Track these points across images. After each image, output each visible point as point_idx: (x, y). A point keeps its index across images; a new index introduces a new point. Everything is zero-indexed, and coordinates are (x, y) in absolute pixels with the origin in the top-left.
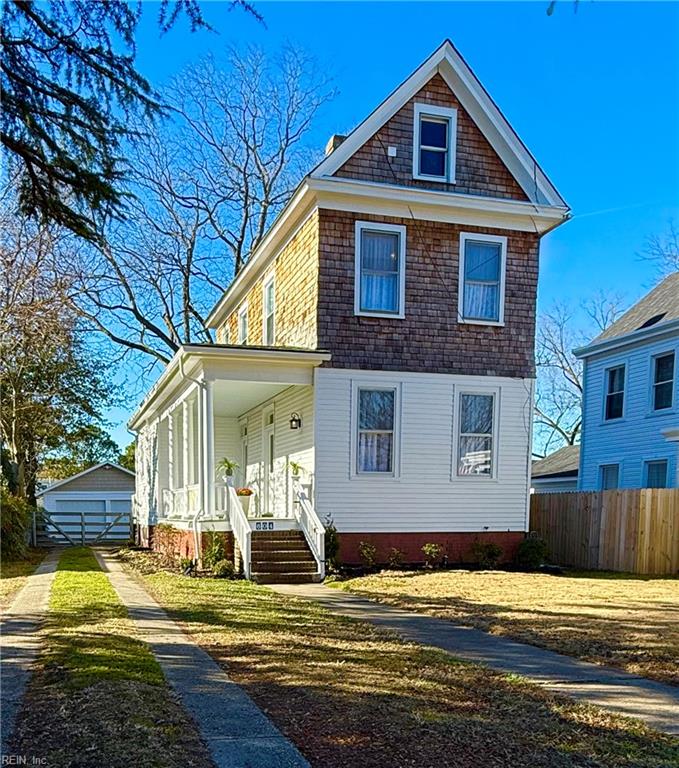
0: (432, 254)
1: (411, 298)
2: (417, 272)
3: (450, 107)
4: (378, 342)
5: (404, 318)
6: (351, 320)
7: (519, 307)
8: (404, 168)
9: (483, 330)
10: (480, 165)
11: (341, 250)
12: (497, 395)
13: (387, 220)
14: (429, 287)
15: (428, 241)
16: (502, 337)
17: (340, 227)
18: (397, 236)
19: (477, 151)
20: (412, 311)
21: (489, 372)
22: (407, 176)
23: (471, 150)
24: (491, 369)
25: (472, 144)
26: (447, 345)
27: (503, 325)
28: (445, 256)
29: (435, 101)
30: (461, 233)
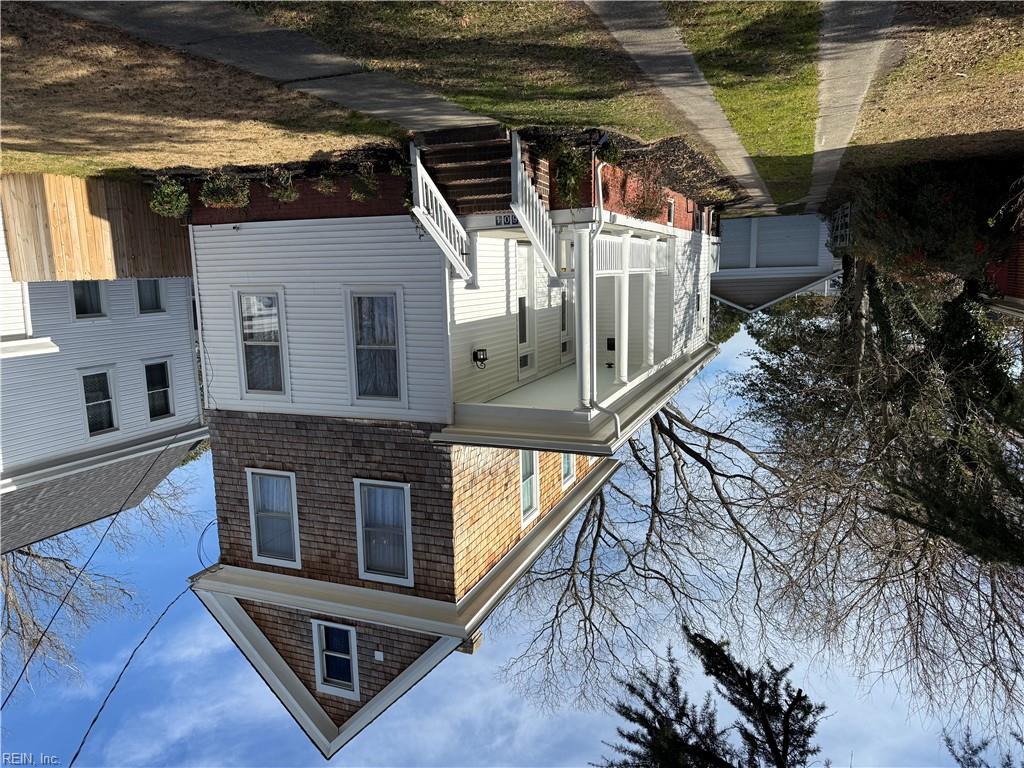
0: (329, 547)
1: (349, 501)
2: (344, 529)
3: (324, 694)
4: (381, 452)
5: (354, 479)
6: (413, 477)
7: (233, 488)
8: (365, 638)
9: (268, 464)
10: (288, 635)
11: (428, 556)
12: (244, 390)
13: (380, 586)
14: (329, 512)
15: (333, 561)
16: (246, 456)
17: (431, 581)
18: (368, 569)
19: (293, 649)
20: (345, 486)
21: (255, 416)
22: (362, 630)
23: (298, 650)
24: (253, 419)
25: (299, 656)
26: (303, 447)
27: (246, 469)
28: (315, 545)
29: (339, 701)
30: (300, 568)
